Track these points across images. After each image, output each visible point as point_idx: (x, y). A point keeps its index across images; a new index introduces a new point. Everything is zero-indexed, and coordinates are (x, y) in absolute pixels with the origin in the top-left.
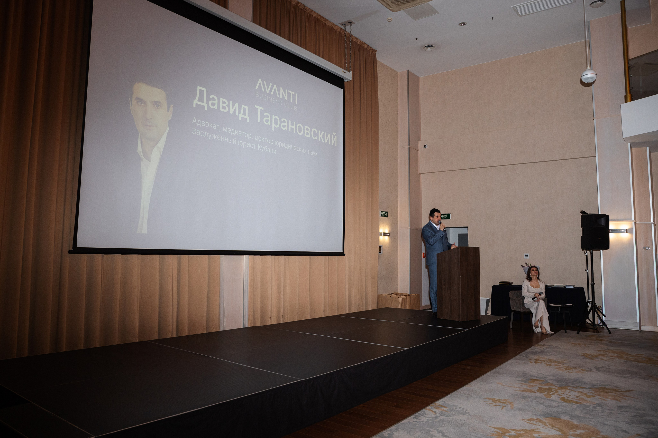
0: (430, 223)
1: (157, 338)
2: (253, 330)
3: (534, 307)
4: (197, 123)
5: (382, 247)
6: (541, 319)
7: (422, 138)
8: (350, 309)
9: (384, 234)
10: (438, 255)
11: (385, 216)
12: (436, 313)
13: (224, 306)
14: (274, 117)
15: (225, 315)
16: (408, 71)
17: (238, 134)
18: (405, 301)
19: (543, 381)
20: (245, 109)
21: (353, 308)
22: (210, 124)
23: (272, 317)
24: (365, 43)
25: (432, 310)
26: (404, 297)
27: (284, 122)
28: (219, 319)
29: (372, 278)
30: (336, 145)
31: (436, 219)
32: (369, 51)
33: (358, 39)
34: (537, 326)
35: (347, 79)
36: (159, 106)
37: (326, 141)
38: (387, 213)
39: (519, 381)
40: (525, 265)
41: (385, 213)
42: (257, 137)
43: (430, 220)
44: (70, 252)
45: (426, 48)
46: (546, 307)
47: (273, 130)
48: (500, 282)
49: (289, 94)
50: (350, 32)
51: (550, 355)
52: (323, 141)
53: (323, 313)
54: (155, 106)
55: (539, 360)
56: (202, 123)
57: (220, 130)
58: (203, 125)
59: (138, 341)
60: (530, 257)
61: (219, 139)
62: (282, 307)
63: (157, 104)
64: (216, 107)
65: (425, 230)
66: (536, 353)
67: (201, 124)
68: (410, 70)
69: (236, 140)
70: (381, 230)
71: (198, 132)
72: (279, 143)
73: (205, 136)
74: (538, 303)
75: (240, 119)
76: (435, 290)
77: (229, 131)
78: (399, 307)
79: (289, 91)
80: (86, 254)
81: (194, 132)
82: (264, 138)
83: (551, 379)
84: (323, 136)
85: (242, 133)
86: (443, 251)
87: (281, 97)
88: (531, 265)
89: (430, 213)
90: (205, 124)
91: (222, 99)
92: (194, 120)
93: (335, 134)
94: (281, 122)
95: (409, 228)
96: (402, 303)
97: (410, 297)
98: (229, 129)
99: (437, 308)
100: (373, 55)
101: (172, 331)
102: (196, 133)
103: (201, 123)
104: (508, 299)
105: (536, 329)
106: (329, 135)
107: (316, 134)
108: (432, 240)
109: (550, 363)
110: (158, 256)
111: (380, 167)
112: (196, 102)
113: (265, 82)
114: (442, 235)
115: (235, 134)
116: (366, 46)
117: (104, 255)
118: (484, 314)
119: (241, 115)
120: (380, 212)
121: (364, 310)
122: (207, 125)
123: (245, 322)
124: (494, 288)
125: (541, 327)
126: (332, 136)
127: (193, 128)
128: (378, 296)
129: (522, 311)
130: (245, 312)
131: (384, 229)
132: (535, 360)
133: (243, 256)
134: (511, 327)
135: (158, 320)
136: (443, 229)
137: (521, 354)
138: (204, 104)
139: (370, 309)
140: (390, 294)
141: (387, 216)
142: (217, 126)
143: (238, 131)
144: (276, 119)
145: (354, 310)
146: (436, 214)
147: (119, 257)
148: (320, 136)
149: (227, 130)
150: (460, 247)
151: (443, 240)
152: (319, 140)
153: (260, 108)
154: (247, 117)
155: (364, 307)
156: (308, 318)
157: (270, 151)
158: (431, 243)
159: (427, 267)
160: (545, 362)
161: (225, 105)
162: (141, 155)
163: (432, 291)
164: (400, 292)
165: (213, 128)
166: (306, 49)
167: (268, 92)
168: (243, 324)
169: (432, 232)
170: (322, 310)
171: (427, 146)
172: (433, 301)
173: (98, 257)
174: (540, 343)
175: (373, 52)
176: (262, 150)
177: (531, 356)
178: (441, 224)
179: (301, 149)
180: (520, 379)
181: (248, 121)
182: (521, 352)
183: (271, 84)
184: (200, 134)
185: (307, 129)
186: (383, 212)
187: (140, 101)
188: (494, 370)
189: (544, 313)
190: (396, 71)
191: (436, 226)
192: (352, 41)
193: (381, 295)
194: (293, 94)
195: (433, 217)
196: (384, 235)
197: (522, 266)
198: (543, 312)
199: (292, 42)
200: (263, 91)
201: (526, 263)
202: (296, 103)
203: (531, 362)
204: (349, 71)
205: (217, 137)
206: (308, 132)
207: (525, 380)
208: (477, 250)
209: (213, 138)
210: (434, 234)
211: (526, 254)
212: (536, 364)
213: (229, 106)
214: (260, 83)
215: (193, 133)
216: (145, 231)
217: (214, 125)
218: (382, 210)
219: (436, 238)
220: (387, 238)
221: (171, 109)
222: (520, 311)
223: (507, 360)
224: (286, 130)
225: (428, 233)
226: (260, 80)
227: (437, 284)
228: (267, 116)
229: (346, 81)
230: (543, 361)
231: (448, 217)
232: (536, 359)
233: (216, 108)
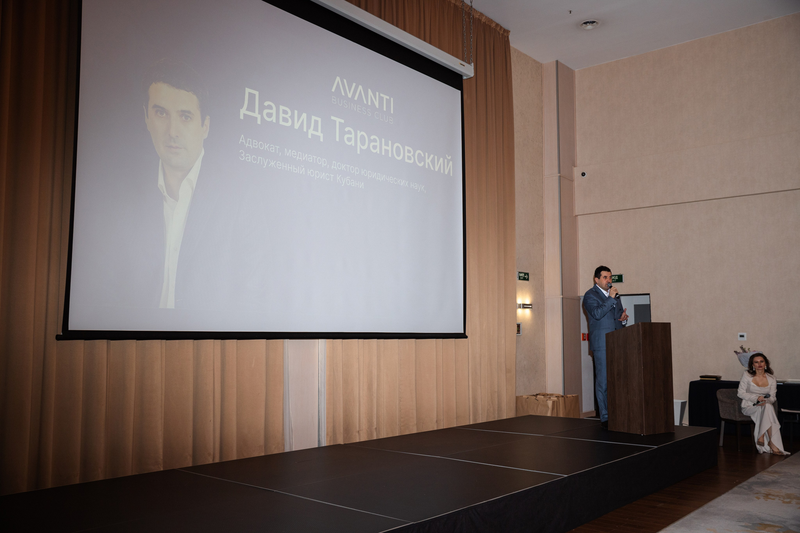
0: (595, 287)
1: (190, 465)
2: (334, 449)
3: (756, 414)
4: (246, 143)
5: (521, 325)
6: (769, 432)
7: (578, 162)
8: (475, 419)
9: (524, 306)
10: (607, 335)
11: (525, 279)
12: (606, 422)
13: (291, 412)
14: (359, 134)
15: (292, 428)
16: (557, 61)
17: (308, 159)
18: (557, 405)
19: (781, 527)
20: (316, 122)
21: (480, 416)
22: (265, 144)
23: (361, 430)
24: (492, 20)
25: (600, 418)
26: (556, 399)
27: (375, 140)
28: (283, 435)
29: (508, 371)
30: (451, 175)
31: (604, 282)
32: (499, 33)
33: (482, 14)
34: (762, 443)
35: (467, 75)
36: (189, 118)
37: (437, 169)
38: (528, 274)
39: (742, 526)
40: (740, 350)
41: (525, 275)
42: (334, 163)
43: (595, 283)
44: (58, 338)
45: (585, 25)
46: (776, 414)
47: (359, 152)
48: (701, 377)
49: (381, 99)
50: (469, 4)
51: (787, 487)
52: (432, 169)
53: (436, 424)
54: (183, 117)
55: (770, 494)
56: (254, 144)
57: (280, 153)
58: (255, 146)
59: (162, 469)
60: (747, 338)
61: (279, 167)
62: (375, 416)
63: (185, 115)
64: (274, 119)
65: (588, 297)
66: (765, 484)
67: (252, 145)
68: (560, 61)
69: (304, 169)
70: (520, 301)
71: (248, 156)
72: (368, 172)
73: (258, 163)
74: (763, 408)
75: (310, 137)
76: (604, 387)
77: (294, 155)
78: (549, 414)
79: (382, 95)
80: (83, 341)
81: (242, 157)
82: (345, 165)
83: (793, 525)
84: (433, 161)
85: (313, 158)
86: (614, 330)
87: (369, 104)
88: (750, 350)
89: (595, 273)
90: (258, 144)
91: (282, 108)
92: (241, 138)
93: (450, 158)
94: (370, 141)
95: (562, 296)
96: (553, 409)
97: (564, 398)
98: (294, 153)
99: (608, 414)
100: (505, 39)
101: (214, 454)
102: (245, 158)
103: (252, 141)
104: (715, 401)
105: (760, 448)
106: (441, 160)
107: (421, 159)
108: (598, 313)
109: (788, 500)
110: (191, 341)
111: (516, 206)
112: (243, 111)
113: (345, 81)
114: (614, 304)
115: (303, 159)
116: (493, 25)
117: (110, 341)
118: (678, 424)
119: (311, 132)
120: (517, 274)
121: (496, 419)
122: (261, 144)
123: (322, 438)
124: (693, 385)
125: (770, 444)
126: (446, 160)
127: (240, 151)
128: (517, 398)
129: (740, 419)
130: (322, 423)
131: (523, 298)
132: (764, 495)
133: (317, 340)
134: (721, 443)
135: (192, 437)
136: (614, 295)
137: (740, 485)
138: (256, 114)
139: (505, 417)
140: (534, 395)
141: (528, 280)
142: (276, 148)
143: (306, 155)
144: (362, 136)
145: (481, 420)
146: (604, 273)
147: (132, 344)
148: (428, 161)
149: (291, 153)
150: (642, 323)
151: (615, 313)
152: (427, 167)
153: (338, 120)
154: (319, 133)
155: (496, 416)
156: (415, 431)
157: (355, 184)
158: (597, 317)
159: (592, 352)
160: (780, 498)
161: (287, 116)
162: (164, 192)
163: (600, 389)
164: (549, 392)
165: (269, 150)
166: (405, 30)
167: (350, 95)
168: (319, 441)
169: (599, 300)
170: (435, 420)
171: (586, 174)
172: (601, 405)
173: (102, 344)
174: (770, 469)
175: (505, 34)
176: (344, 183)
177: (757, 488)
178: (612, 288)
179: (400, 181)
180: (743, 524)
181: (322, 140)
182: (740, 483)
183: (354, 84)
184: (251, 160)
185: (409, 151)
186: (522, 273)
187: (161, 110)
188: (701, 509)
189: (773, 424)
190: (539, 63)
191: (604, 292)
192: (473, 17)
193: (520, 396)
194: (386, 99)
195: (599, 278)
196: (524, 308)
197: (735, 352)
198: (772, 421)
199: (385, 20)
200: (343, 94)
201: (742, 348)
202: (392, 112)
203: (758, 498)
204: (469, 63)
205: (275, 164)
206: (410, 155)
207: (751, 525)
208: (666, 327)
209: (269, 166)
210: (601, 303)
211: (742, 334)
212: (766, 500)
213: (292, 117)
214: (338, 82)
215: (240, 157)
216: (171, 304)
217: (271, 146)
218: (520, 271)
219: (604, 310)
220: (528, 312)
221: (207, 122)
222: (734, 419)
223: (720, 494)
224: (378, 152)
225: (593, 302)
226: (338, 79)
227: (607, 378)
228: (349, 132)
229: (465, 78)
230: (777, 496)
231: (620, 279)
232: (766, 493)
233: (274, 121)
